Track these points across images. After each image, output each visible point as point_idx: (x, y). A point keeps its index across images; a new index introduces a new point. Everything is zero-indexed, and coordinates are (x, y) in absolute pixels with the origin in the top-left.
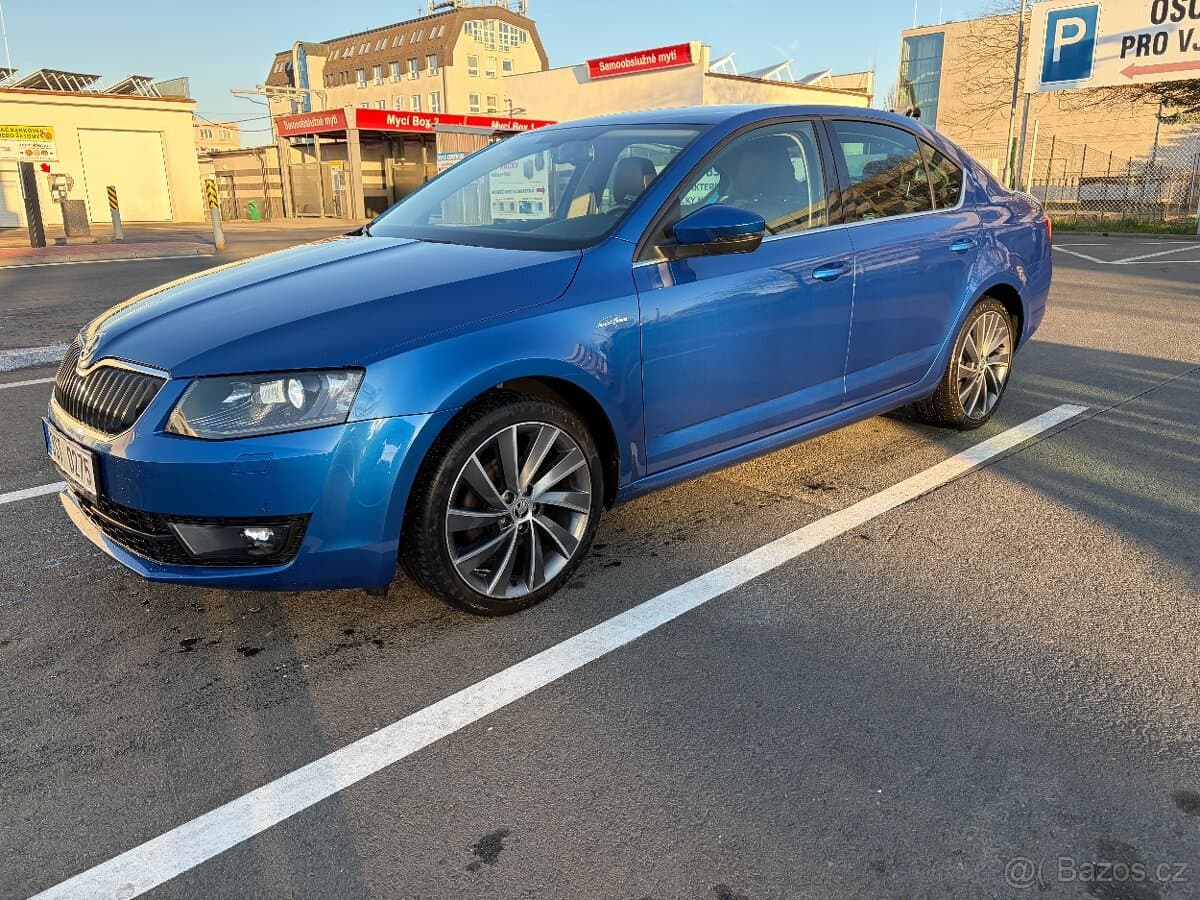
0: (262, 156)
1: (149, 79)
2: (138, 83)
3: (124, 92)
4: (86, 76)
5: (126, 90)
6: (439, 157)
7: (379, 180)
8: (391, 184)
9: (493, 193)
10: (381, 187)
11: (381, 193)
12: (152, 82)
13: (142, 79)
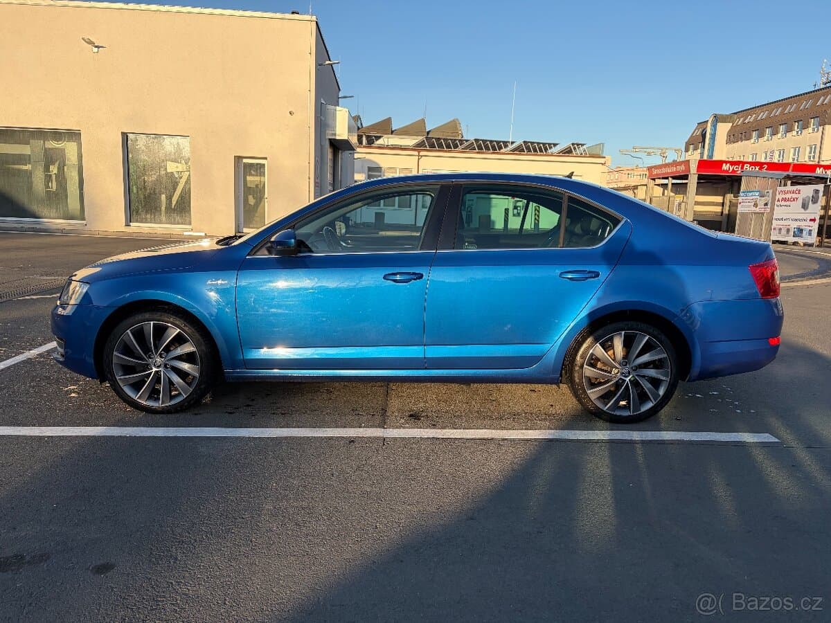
0: (635, 191)
1: (582, 145)
2: (575, 148)
3: (567, 152)
4: (549, 144)
5: (568, 152)
6: (741, 194)
7: (719, 209)
8: (727, 212)
9: (776, 219)
10: (720, 214)
11: (718, 219)
12: (585, 147)
13: (578, 145)
